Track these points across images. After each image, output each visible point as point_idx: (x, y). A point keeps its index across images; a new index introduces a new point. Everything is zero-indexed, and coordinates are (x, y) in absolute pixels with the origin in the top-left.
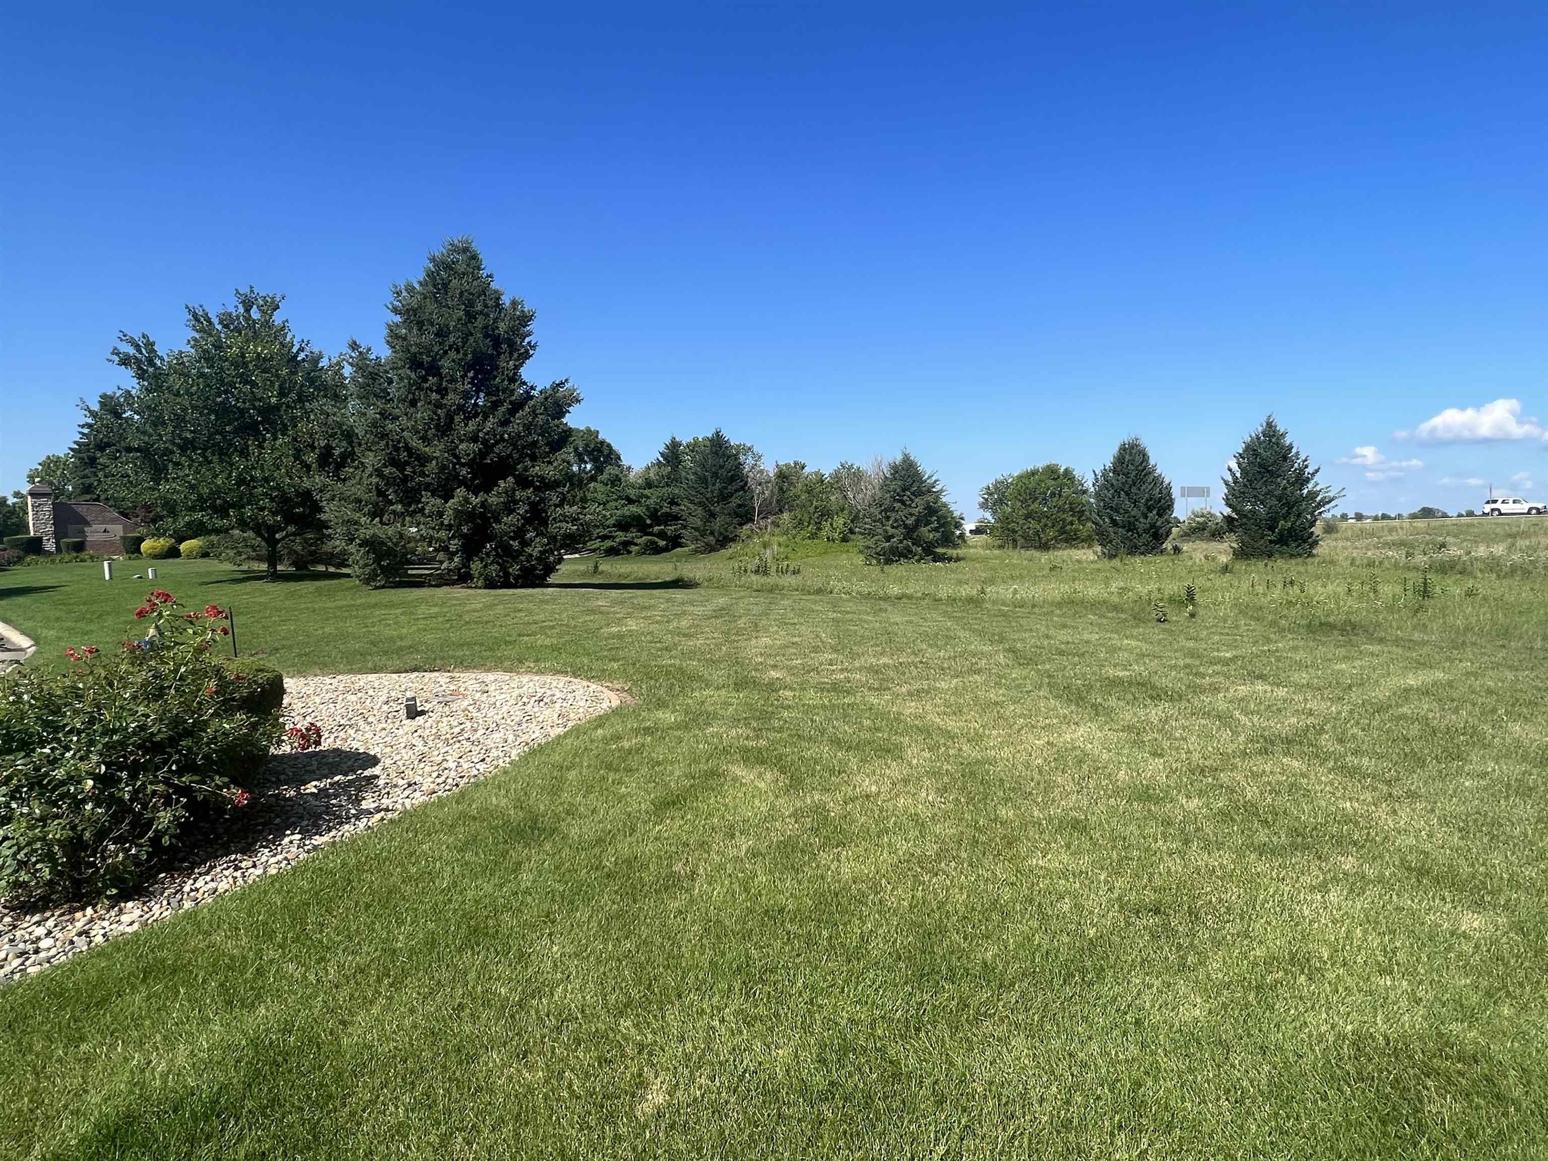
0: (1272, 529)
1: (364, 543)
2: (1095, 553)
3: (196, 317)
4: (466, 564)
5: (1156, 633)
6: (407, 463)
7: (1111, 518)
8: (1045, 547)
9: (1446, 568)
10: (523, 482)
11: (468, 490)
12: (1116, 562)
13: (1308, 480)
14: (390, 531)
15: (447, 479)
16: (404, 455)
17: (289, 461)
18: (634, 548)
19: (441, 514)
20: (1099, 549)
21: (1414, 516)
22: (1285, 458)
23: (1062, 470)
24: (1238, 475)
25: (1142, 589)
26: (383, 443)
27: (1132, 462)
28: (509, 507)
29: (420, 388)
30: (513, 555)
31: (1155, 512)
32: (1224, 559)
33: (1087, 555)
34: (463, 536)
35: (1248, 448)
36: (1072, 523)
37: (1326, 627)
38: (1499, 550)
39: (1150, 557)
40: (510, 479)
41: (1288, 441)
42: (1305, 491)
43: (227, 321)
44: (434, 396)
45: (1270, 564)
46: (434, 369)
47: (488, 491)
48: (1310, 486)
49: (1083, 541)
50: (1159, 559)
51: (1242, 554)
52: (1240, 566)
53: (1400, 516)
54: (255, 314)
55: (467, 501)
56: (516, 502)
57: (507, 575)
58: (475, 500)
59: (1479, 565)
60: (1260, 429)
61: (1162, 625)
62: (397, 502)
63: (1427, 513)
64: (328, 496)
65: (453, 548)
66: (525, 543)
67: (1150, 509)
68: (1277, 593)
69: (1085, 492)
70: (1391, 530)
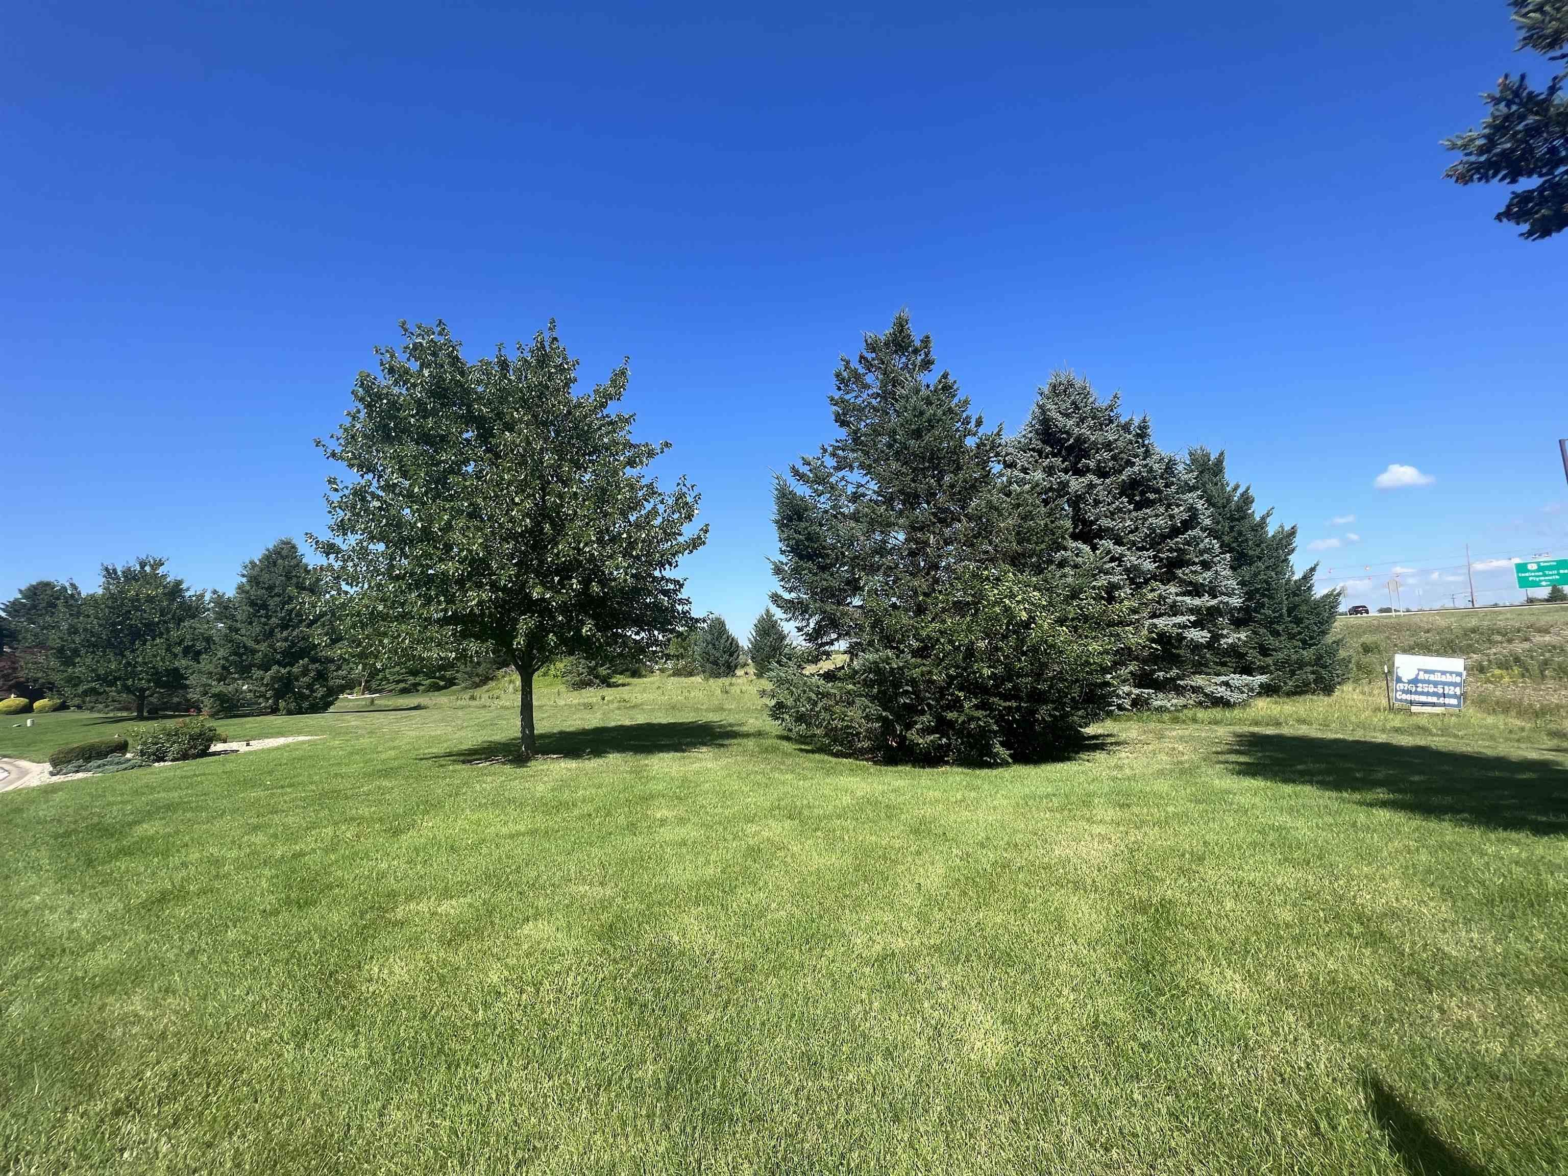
1: (214, 696)
3: (107, 569)
4: (276, 703)
6: (244, 654)
10: (314, 660)
11: (279, 666)
14: (231, 688)
15: (268, 661)
16: (242, 650)
17: (163, 652)
18: (421, 688)
19: (262, 679)
26: (230, 645)
28: (305, 672)
29: (255, 616)
30: (306, 698)
34: (274, 689)
40: (306, 659)
43: (128, 573)
44: (263, 620)
46: (265, 606)
47: (292, 665)
54: (148, 569)
55: (278, 672)
56: (309, 670)
57: (301, 708)
58: (283, 671)
62: (235, 673)
64: (190, 671)
65: (268, 696)
66: (313, 691)
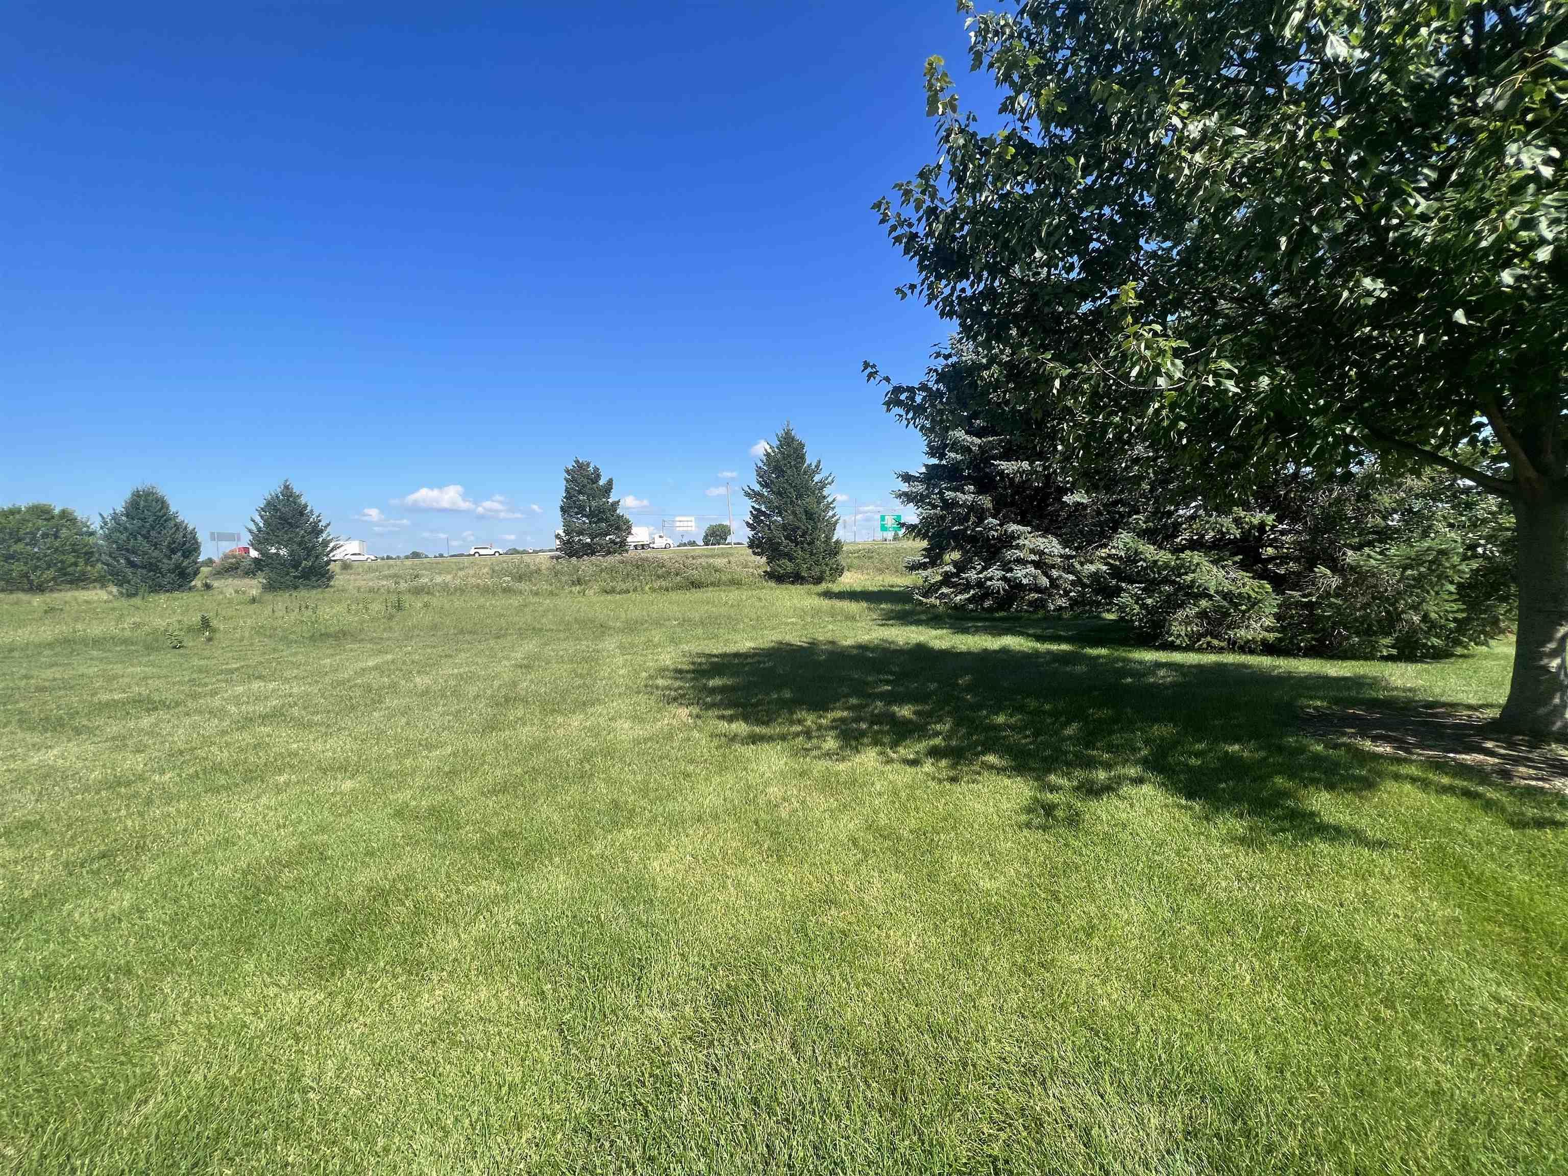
0: (296, 566)
2: (111, 593)
5: (171, 657)
7: (128, 560)
8: (40, 589)
9: (418, 591)
12: (137, 601)
13: (322, 531)
20: (114, 590)
21: (407, 557)
22: (302, 514)
23: (57, 512)
24: (261, 525)
25: (159, 623)
27: (148, 508)
31: (179, 554)
32: (254, 592)
33: (97, 595)
35: (269, 504)
36: (75, 564)
37: (325, 636)
38: (449, 578)
39: (176, 594)
41: (303, 500)
42: (320, 540)
45: (295, 594)
48: (324, 535)
49: (95, 581)
50: (185, 595)
51: (271, 587)
52: (269, 597)
53: (398, 557)
59: (438, 588)
60: (279, 490)
61: (177, 651)
63: (416, 555)
67: (173, 552)
68: (293, 616)
69: (92, 534)
70: (389, 567)
